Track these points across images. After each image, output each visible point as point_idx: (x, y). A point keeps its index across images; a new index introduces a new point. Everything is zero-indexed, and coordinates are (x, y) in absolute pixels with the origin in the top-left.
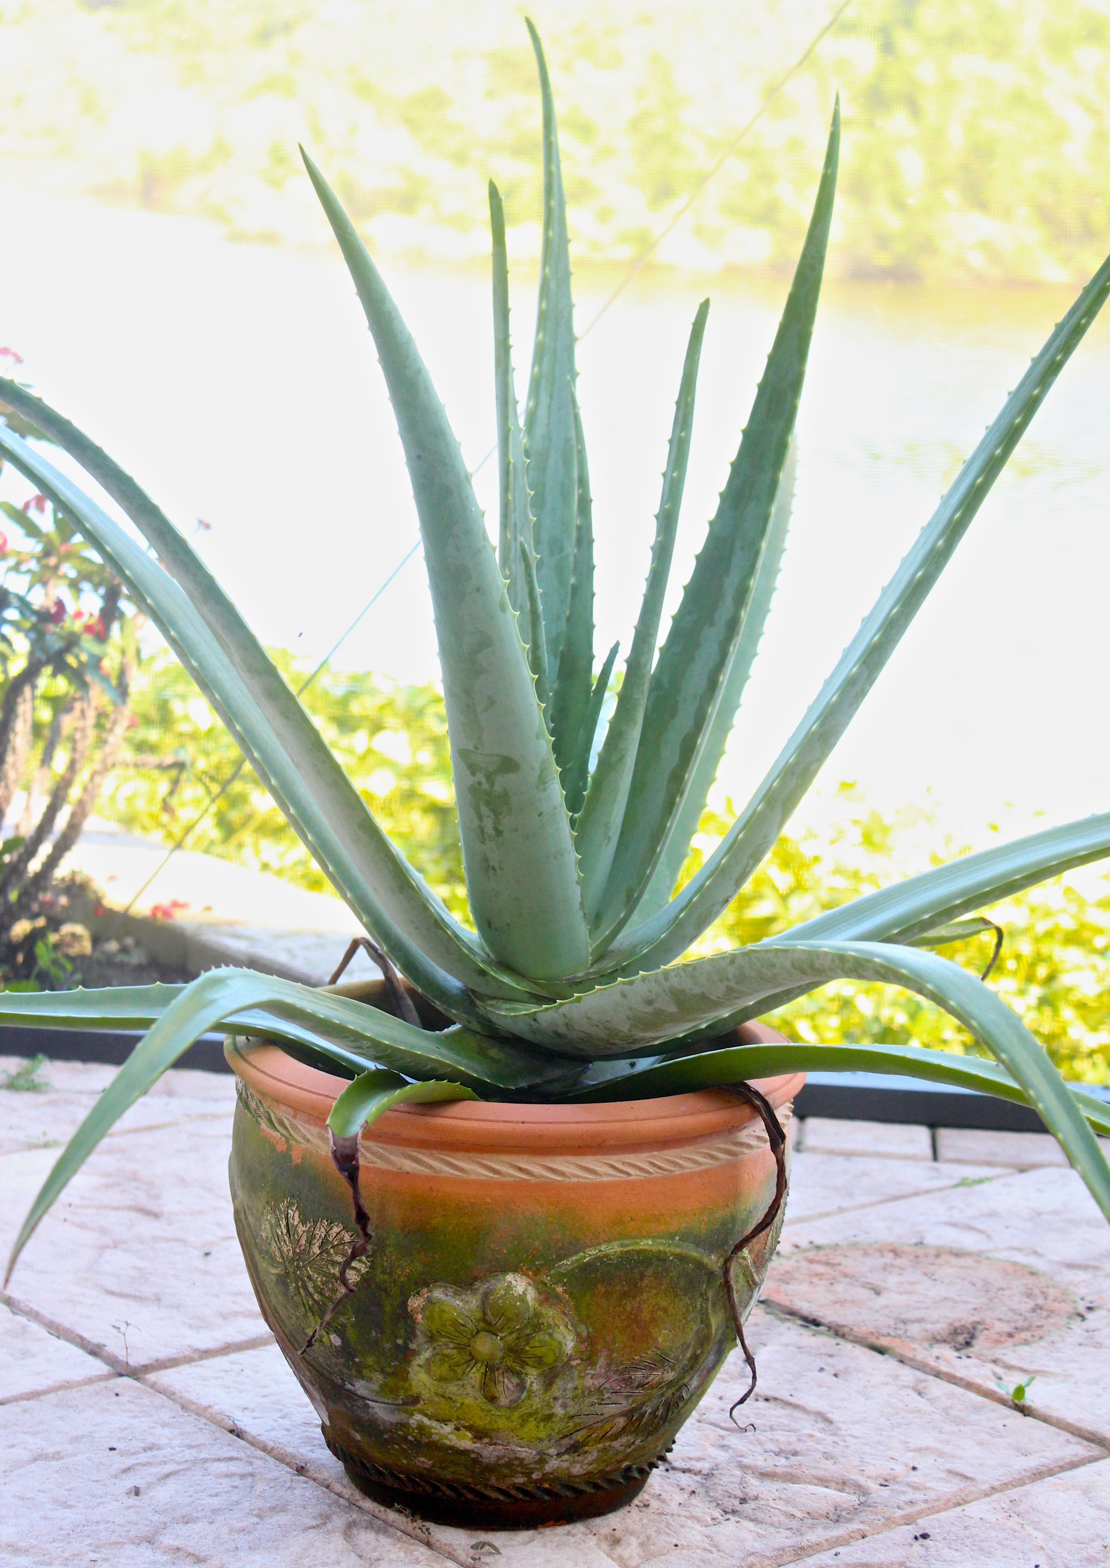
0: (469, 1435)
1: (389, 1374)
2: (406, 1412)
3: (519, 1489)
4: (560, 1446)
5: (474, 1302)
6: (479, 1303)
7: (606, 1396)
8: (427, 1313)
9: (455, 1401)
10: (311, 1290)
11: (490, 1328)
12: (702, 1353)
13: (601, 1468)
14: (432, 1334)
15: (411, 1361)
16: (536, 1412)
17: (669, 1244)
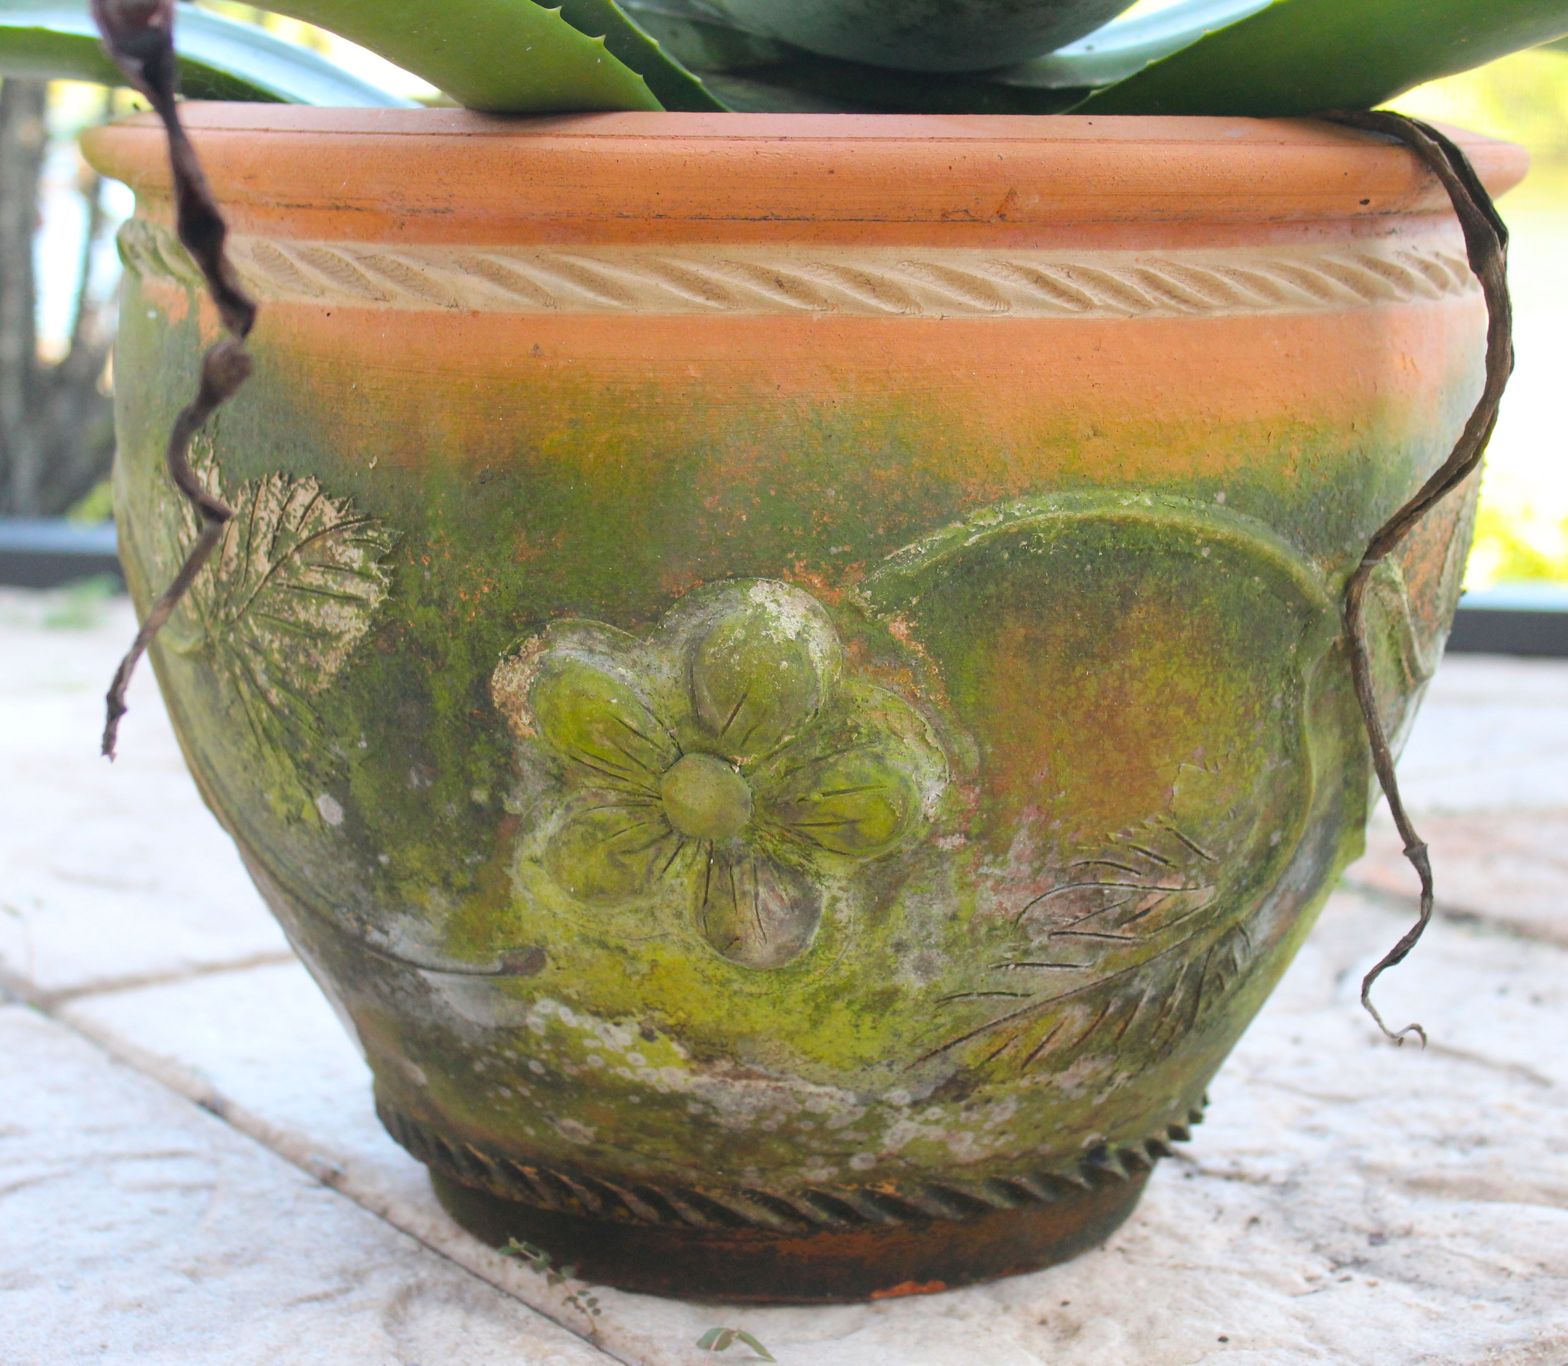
0: (679, 1050)
1: (463, 891)
2: (515, 994)
3: (820, 1198)
4: (919, 1079)
5: (666, 669)
6: (677, 672)
7: (1035, 943)
8: (543, 706)
9: (634, 958)
10: (262, 679)
11: (713, 743)
12: (1285, 841)
13: (1028, 1144)
14: (561, 767)
15: (511, 849)
16: (849, 987)
17: (1201, 512)
